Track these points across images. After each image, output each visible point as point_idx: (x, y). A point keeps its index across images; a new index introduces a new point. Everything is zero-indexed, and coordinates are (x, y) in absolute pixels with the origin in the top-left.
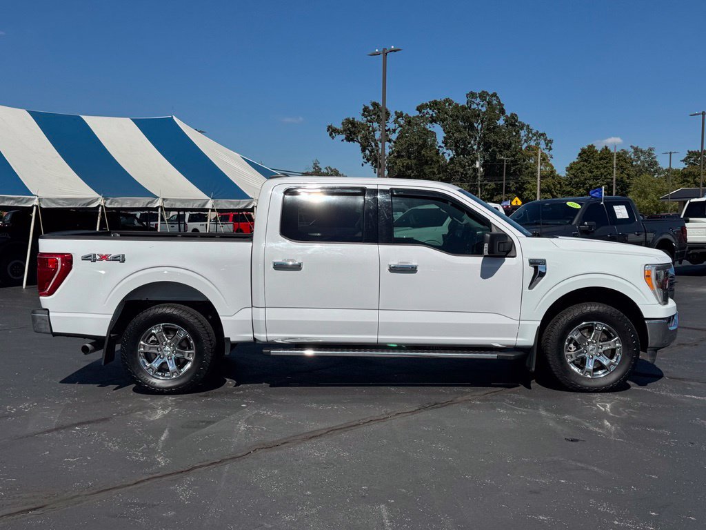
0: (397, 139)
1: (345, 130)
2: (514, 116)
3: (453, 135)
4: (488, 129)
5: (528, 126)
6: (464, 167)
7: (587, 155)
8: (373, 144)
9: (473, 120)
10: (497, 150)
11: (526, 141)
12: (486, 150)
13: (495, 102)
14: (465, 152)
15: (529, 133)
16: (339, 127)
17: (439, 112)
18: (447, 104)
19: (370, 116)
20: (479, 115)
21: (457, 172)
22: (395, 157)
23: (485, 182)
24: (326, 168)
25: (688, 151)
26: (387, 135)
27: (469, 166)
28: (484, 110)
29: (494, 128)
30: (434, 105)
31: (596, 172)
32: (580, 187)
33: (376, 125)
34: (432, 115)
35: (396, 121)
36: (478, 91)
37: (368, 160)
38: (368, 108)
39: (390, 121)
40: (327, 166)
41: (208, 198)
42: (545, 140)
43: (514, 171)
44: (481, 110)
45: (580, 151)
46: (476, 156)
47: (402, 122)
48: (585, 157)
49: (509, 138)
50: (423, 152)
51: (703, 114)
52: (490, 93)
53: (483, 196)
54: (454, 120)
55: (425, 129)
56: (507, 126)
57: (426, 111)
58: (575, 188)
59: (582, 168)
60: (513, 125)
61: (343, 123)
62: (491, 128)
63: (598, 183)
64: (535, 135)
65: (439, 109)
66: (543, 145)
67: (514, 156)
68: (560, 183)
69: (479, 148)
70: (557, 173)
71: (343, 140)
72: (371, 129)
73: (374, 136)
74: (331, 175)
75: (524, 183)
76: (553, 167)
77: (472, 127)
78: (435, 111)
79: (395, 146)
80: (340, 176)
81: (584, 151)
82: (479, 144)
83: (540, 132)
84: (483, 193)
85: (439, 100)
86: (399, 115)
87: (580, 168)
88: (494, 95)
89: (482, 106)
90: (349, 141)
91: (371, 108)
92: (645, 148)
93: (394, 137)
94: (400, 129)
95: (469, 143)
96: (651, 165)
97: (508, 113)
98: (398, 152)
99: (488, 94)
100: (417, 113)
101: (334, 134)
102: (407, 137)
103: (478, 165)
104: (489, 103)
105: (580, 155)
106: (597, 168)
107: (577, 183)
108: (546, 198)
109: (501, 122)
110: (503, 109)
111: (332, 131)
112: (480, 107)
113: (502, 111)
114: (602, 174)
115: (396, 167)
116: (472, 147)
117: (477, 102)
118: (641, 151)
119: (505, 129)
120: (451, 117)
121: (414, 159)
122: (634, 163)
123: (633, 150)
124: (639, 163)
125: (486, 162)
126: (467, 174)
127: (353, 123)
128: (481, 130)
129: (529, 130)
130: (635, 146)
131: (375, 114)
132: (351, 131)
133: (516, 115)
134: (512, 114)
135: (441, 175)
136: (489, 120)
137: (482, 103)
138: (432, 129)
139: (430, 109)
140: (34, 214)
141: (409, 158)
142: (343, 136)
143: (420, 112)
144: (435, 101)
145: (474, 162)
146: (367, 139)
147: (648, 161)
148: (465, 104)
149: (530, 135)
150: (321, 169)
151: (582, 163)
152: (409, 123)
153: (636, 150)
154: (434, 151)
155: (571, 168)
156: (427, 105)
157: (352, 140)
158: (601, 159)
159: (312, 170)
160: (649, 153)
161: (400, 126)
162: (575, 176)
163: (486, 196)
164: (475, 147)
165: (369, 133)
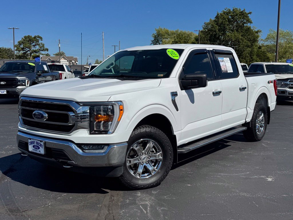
51: (14, 28)
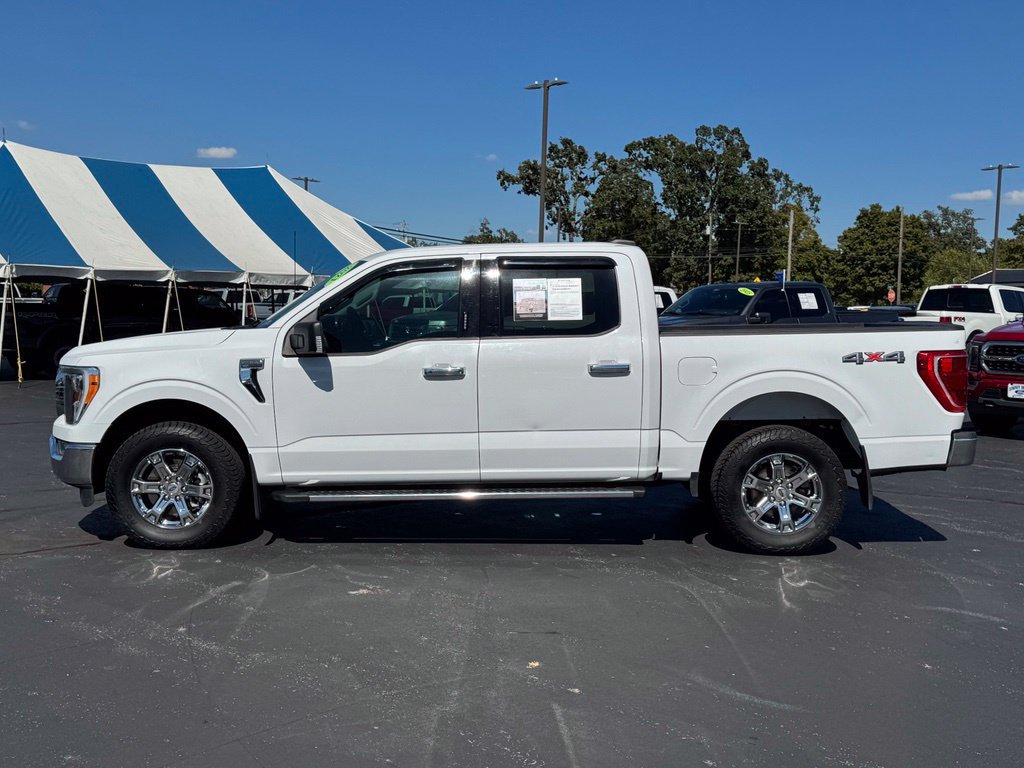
0: (597, 192)
1: (522, 178)
2: (763, 163)
3: (676, 187)
4: (724, 180)
5: (787, 176)
6: (689, 233)
7: (870, 219)
8: (562, 198)
9: (704, 167)
10: (737, 210)
11: (782, 198)
12: (722, 210)
13: (736, 141)
14: (694, 212)
15: (787, 185)
16: (515, 173)
17: (657, 154)
18: (669, 143)
19: (558, 158)
20: (713, 160)
21: (679, 240)
22: (593, 217)
23: (719, 255)
24: (499, 231)
25: (1020, 215)
26: (583, 186)
27: (697, 231)
28: (720, 152)
29: (733, 179)
30: (650, 143)
31: (881, 243)
32: (857, 265)
33: (566, 171)
34: (647, 158)
35: (595, 167)
36: (713, 125)
37: (555, 221)
38: (556, 146)
39: (586, 166)
40: (501, 227)
41: (306, 273)
42: (810, 197)
43: (761, 240)
44: (715, 152)
45: (859, 213)
46: (706, 217)
47: (604, 168)
48: (866, 221)
49: (754, 193)
50: (634, 211)
51: (1000, 168)
52: (730, 129)
53: (717, 275)
54: (677, 166)
55: (637, 177)
56: (753, 177)
57: (638, 153)
58: (849, 265)
59: (861, 237)
60: (762, 175)
61: (520, 168)
62: (731, 178)
63: (883, 259)
64: (796, 189)
65: (656, 150)
66: (806, 203)
67: (761, 218)
68: (826, 258)
69: (712, 206)
70: (823, 244)
71: (519, 192)
72: (559, 177)
73: (563, 187)
74: (506, 241)
75: (776, 258)
76: (817, 236)
77: (702, 176)
78: (651, 152)
79: (593, 203)
80: (519, 242)
81: (864, 214)
82: (713, 201)
83: (805, 185)
84: (716, 271)
85: (657, 137)
86: (601, 158)
87: (858, 238)
88: (736, 131)
89: (718, 147)
90: (528, 193)
91: (561, 147)
92: (959, 210)
93: (592, 188)
94: (602, 177)
95: (698, 200)
96: (966, 233)
97: (755, 158)
98: (598, 210)
99: (726, 129)
100: (626, 155)
101: (506, 184)
102: (611, 190)
103: (708, 231)
104: (727, 143)
105: (859, 218)
106: (883, 238)
107: (853, 259)
108: (805, 279)
109: (744, 170)
110: (747, 151)
111: (505, 179)
112: (715, 147)
113: (747, 155)
114: (889, 246)
115: (594, 231)
116: (702, 205)
117: (711, 140)
118: (953, 214)
119: (749, 180)
120: (674, 161)
121: (621, 220)
122: (942, 231)
123: (940, 212)
124: (949, 230)
125: (721, 226)
126: (693, 243)
127: (534, 168)
128: (716, 180)
129: (788, 183)
130: (944, 206)
131: (565, 156)
132: (530, 179)
133: (766, 161)
134: (760, 160)
135: (657, 244)
136: (727, 167)
137: (717, 143)
138: (647, 178)
139: (644, 150)
140: (88, 289)
141: (614, 219)
142: (520, 187)
143: (630, 154)
144: (651, 138)
145: (703, 227)
146: (554, 190)
147: (962, 229)
148: (694, 143)
149: (789, 189)
150: (491, 232)
151: (861, 230)
152: (614, 168)
153: (945, 212)
154: (649, 210)
155: (845, 237)
156: (640, 143)
157: (533, 192)
158: (889, 224)
159: (478, 233)
160: (965, 217)
161: (601, 173)
162: (851, 249)
163: (720, 276)
164: (707, 205)
165: (557, 182)
